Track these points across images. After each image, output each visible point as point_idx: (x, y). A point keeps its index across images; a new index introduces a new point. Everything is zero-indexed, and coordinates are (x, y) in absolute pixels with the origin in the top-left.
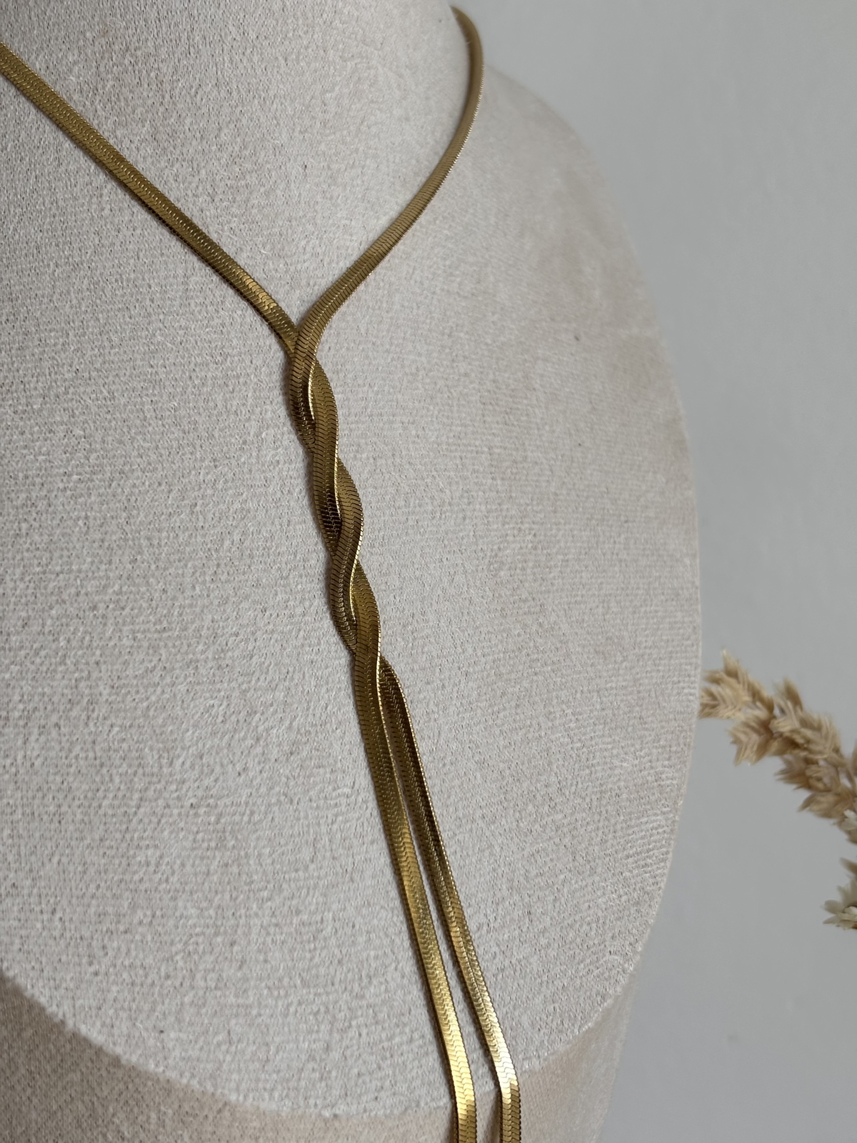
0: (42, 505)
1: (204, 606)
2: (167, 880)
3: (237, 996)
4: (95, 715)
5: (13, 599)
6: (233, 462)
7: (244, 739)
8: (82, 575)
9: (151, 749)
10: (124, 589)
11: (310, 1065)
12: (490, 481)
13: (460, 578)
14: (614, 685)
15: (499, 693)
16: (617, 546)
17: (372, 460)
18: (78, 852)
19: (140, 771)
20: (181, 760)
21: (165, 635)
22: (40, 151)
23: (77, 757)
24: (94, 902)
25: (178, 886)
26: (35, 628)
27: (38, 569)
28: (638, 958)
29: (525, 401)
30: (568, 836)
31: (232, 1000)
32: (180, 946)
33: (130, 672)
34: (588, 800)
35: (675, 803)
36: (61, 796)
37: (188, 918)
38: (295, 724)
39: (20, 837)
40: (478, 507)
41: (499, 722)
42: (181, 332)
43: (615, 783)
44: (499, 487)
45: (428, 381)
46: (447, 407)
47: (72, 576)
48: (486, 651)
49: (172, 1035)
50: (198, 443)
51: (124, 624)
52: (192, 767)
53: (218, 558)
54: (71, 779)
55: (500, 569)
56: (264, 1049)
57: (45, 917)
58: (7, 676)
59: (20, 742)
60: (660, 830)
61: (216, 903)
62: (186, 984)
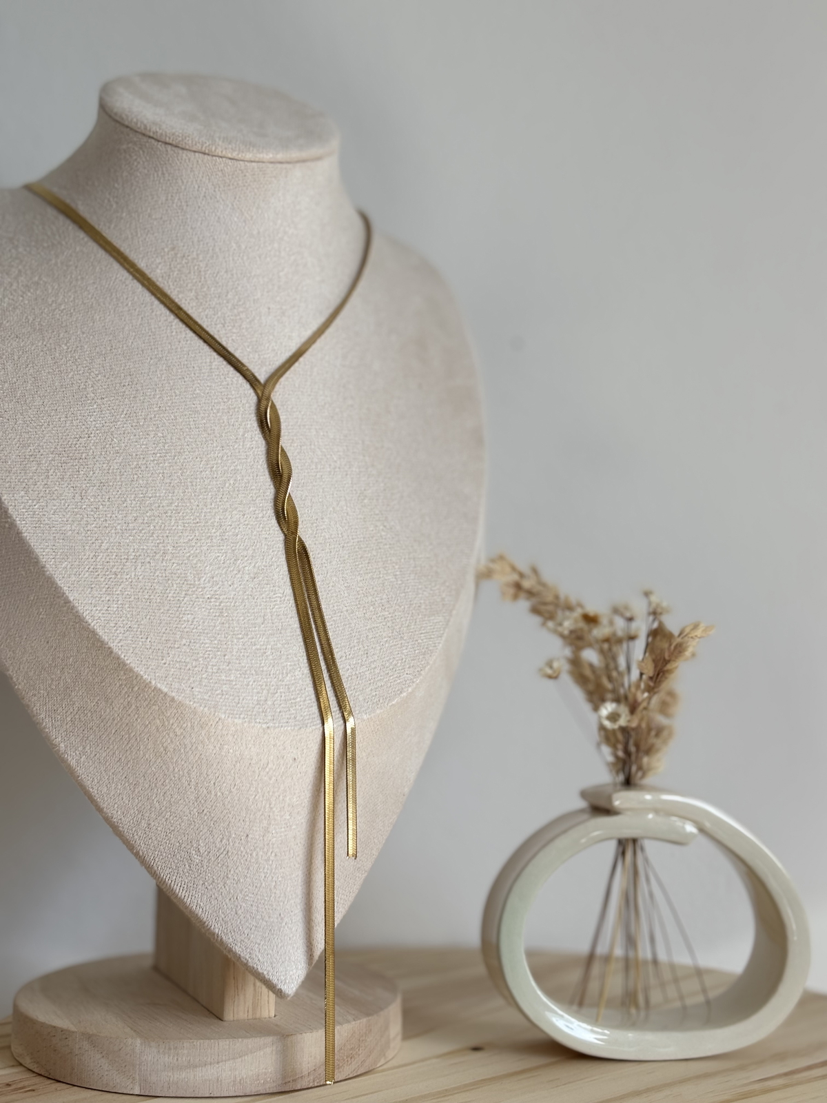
0: (143, 468)
1: (216, 512)
2: (196, 628)
3: (226, 676)
4: (166, 559)
5: (130, 509)
6: (231, 447)
7: (233, 570)
9: (191, 573)
10: (180, 504)
11: (258, 706)
12: (362, 457)
13: (343, 503)
15: (359, 556)
16: (433, 491)
17: (299, 447)
18: (158, 615)
19: (186, 582)
20: (204, 579)
21: (198, 525)
22: (144, 305)
23: (158, 576)
24: (164, 635)
25: (201, 631)
26: (140, 521)
27: (141, 496)
28: (421, 677)
30: (391, 622)
31: (223, 677)
32: (201, 655)
33: (181, 540)
34: (403, 607)
35: (451, 612)
36: (151, 591)
37: (205, 644)
39: (133, 608)
40: (354, 469)
41: (358, 569)
42: (208, 388)
43: (418, 601)
44: (367, 460)
45: (330, 409)
46: (340, 422)
47: (157, 499)
48: (354, 537)
49: (197, 690)
50: (215, 439)
51: (179, 520)
52: (209, 582)
53: (223, 491)
54: (155, 585)
55: (364, 499)
56: (237, 698)
57: (143, 640)
58: (128, 541)
59: (133, 569)
60: (441, 623)
61: (218, 639)
62: (204, 670)
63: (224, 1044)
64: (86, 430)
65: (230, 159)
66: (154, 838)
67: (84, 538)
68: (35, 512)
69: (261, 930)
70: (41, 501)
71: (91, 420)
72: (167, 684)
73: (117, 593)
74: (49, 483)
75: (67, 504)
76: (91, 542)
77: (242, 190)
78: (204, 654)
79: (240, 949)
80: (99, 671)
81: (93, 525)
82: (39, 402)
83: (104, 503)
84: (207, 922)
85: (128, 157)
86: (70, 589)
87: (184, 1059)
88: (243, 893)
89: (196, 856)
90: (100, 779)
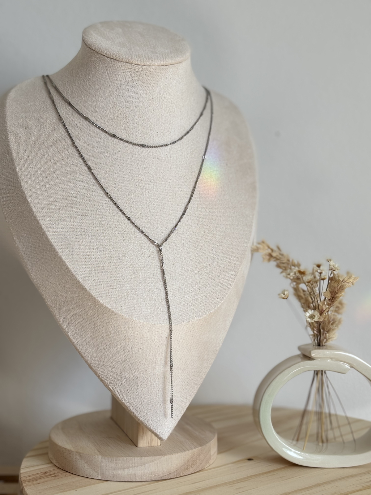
0: (101, 207)
2: (123, 280)
3: (136, 301)
4: (110, 248)
5: (95, 226)
6: (140, 197)
7: (140, 253)
8: (109, 221)
9: (121, 255)
10: (117, 223)
11: (150, 315)
12: (199, 199)
13: (189, 221)
14: (226, 244)
15: (197, 245)
16: (231, 213)
17: (170, 196)
18: (107, 274)
19: (119, 259)
21: (125, 233)
23: (107, 256)
24: (109, 283)
25: (126, 281)
26: (99, 231)
27: (100, 220)
28: (224, 300)
29: (210, 181)
30: (210, 275)
31: (135, 302)
32: (125, 292)
33: (117, 240)
34: (216, 268)
35: (238, 270)
36: (104, 263)
37: (127, 286)
38: (150, 251)
39: (96, 270)
40: (195, 205)
41: (196, 251)
42: (130, 170)
43: (223, 265)
44: (201, 201)
45: (185, 178)
46: (189, 184)
47: (107, 221)
48: (194, 236)
49: (124, 307)
50: (133, 193)
51: (117, 230)
52: (129, 258)
53: (136, 217)
54: (105, 260)
55: (200, 219)
56: (141, 311)
57: (100, 285)
58: (94, 240)
59: (96, 253)
60: (233, 275)
61: (133, 284)
62: (127, 298)
63: (137, 459)
64: (76, 190)
65: (140, 65)
66: (106, 370)
67: (75, 239)
68: (54, 227)
69: (152, 411)
70: (56, 222)
71: (78, 185)
72: (110, 305)
73: (89, 264)
74: (60, 214)
75: (67, 224)
76: (78, 241)
77: (145, 79)
78: (127, 291)
79: (143, 419)
80: (81, 298)
81: (79, 233)
82: (55, 177)
83: (83, 223)
84: (129, 408)
85: (94, 64)
86: (69, 262)
87: (120, 465)
88: (144, 395)
89: (124, 379)
90: (83, 344)
